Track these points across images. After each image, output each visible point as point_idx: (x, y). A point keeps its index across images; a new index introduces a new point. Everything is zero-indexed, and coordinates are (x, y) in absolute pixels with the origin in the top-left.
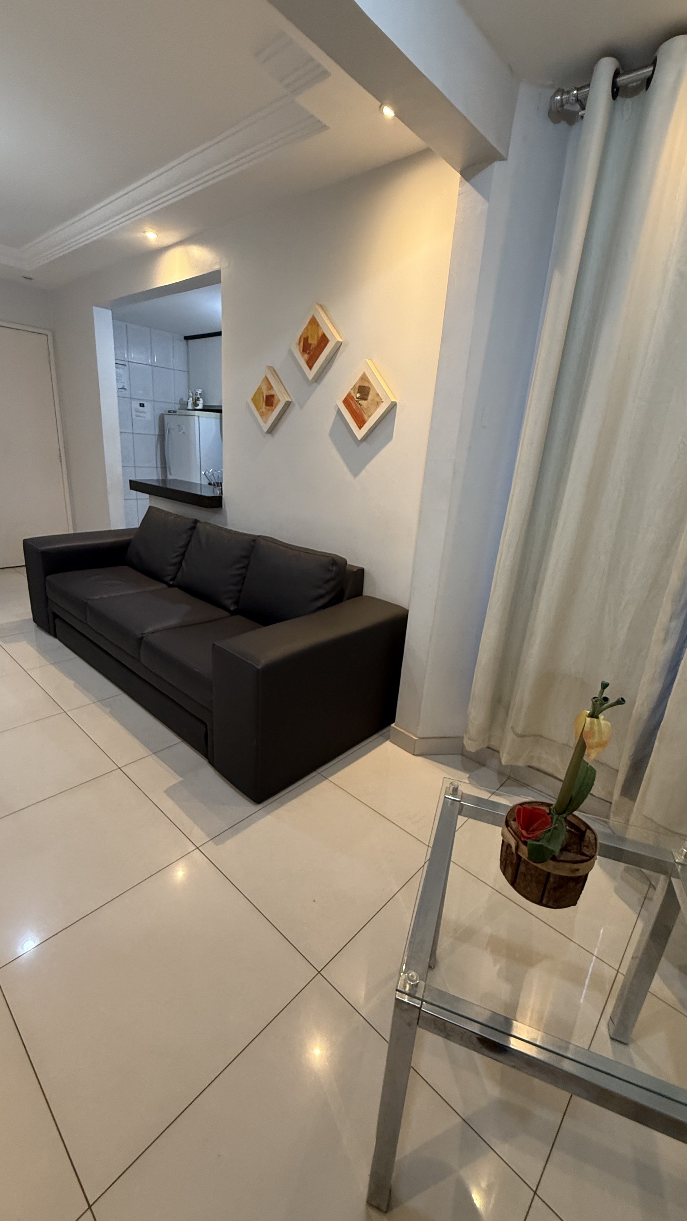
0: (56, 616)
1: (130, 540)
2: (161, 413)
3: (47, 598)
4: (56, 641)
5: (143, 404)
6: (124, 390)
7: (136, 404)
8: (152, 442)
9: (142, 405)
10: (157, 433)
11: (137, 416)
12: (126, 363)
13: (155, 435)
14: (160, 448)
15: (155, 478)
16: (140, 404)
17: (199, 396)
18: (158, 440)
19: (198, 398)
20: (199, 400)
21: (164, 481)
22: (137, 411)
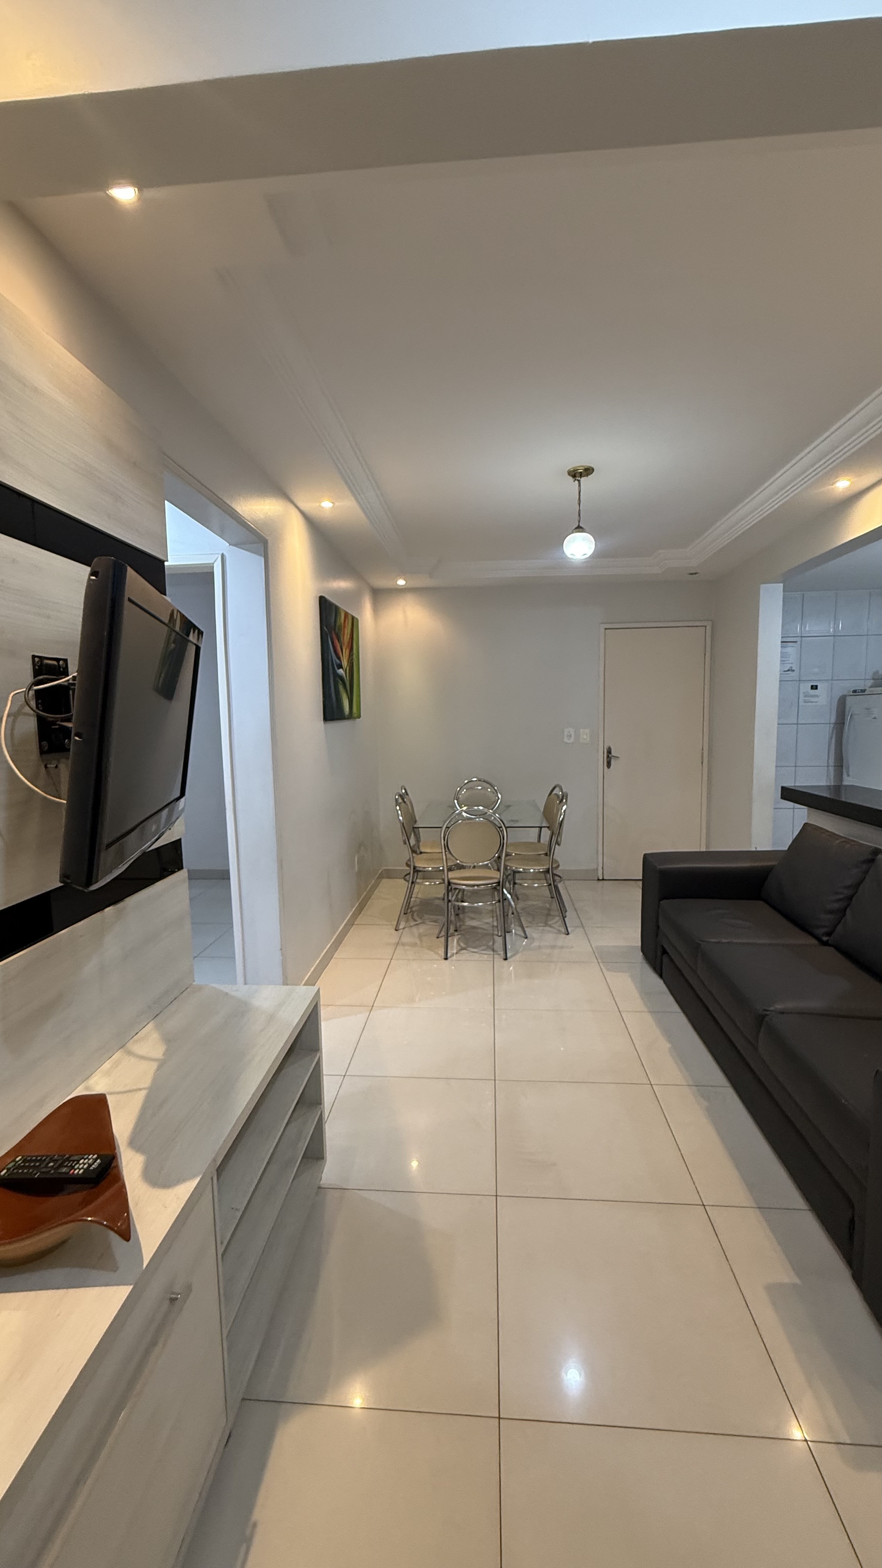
0: (664, 952)
1: (773, 866)
2: (841, 694)
3: (658, 927)
4: (660, 983)
5: (817, 686)
6: (790, 672)
7: (805, 687)
8: (825, 732)
9: (814, 687)
10: (833, 720)
11: (805, 702)
12: (798, 639)
13: (830, 724)
14: (836, 740)
15: (823, 783)
16: (812, 686)
18: (833, 731)
21: (838, 788)
22: (806, 696)
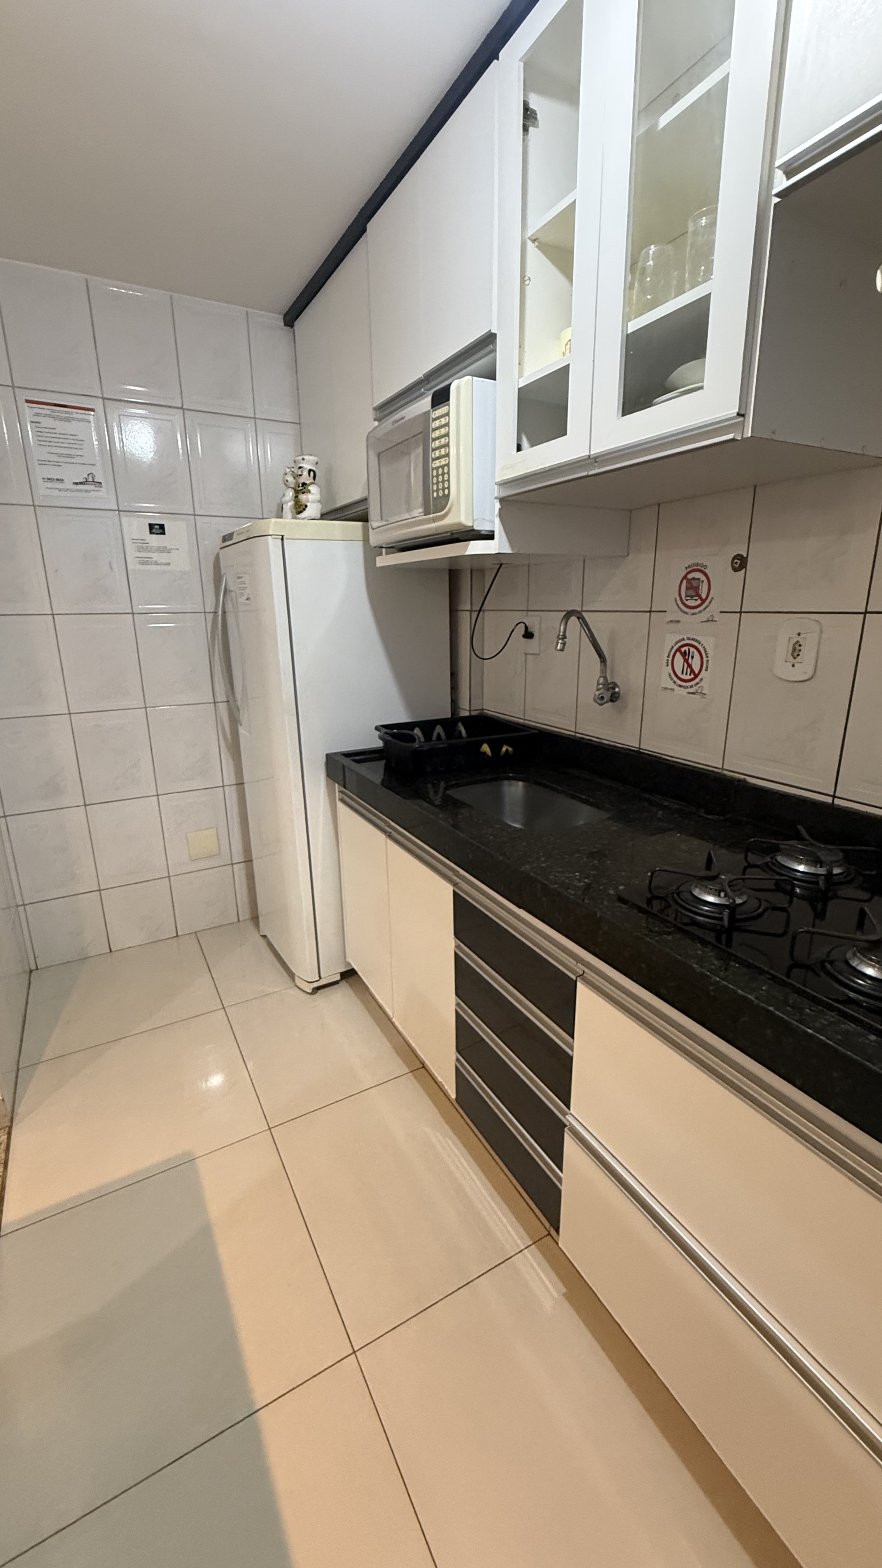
5: (162, 527)
6: (92, 487)
7: (136, 528)
9: (158, 529)
11: (143, 561)
16: (151, 526)
17: (305, 478)
19: (304, 484)
20: (309, 491)
22: (142, 547)
